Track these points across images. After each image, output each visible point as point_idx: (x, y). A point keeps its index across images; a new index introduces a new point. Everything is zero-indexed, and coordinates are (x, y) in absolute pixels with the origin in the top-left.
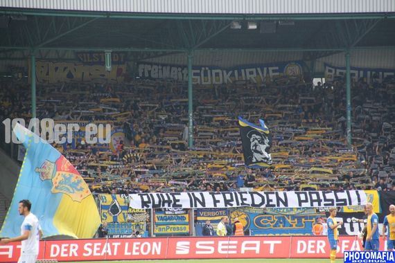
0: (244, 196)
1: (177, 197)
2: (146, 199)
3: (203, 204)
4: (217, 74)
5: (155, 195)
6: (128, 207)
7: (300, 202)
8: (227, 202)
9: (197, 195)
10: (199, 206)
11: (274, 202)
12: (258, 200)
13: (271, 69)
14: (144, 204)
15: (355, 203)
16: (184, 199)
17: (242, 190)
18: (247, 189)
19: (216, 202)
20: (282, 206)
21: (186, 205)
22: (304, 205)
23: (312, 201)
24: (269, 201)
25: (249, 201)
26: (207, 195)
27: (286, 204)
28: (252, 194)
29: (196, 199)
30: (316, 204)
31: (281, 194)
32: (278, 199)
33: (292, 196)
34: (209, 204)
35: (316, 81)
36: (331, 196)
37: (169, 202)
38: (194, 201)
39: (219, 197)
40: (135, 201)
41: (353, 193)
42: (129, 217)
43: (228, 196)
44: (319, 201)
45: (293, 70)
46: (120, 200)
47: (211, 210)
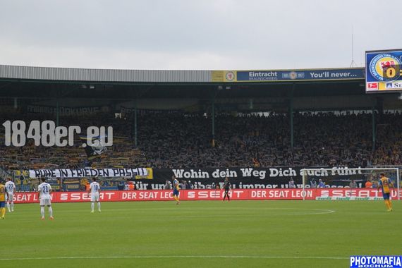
0: (87, 171)
1: (54, 172)
2: (38, 172)
3: (67, 175)
4: (68, 111)
5: (42, 171)
6: (29, 177)
7: (115, 174)
8: (78, 174)
9: (64, 170)
10: (65, 176)
11: (102, 174)
12: (94, 173)
13: (94, 108)
14: (37, 175)
15: (141, 174)
16: (57, 172)
17: (86, 168)
18: (88, 168)
19: (73, 174)
20: (106, 176)
21: (58, 176)
22: (117, 175)
23: (121, 173)
24: (100, 173)
25: (90, 174)
26: (68, 170)
27: (108, 175)
28: (91, 170)
29: (63, 173)
30: (122, 175)
31: (105, 170)
32: (104, 172)
33: (111, 171)
34: (70, 175)
35: (116, 114)
36: (129, 171)
37: (50, 174)
38: (62, 173)
39: (75, 172)
40: (32, 173)
41: (140, 169)
42: (29, 182)
43: (79, 172)
44: (124, 173)
45: (105, 109)
46: (24, 173)
47: (70, 178)
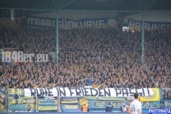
0: (87, 90)
1: (51, 90)
2: (33, 91)
3: (65, 94)
4: (71, 24)
5: (38, 89)
6: (24, 96)
7: (117, 94)
8: (77, 94)
9: (62, 89)
10: (62, 95)
11: (103, 94)
12: (94, 93)
13: (100, 21)
14: (33, 94)
15: (146, 94)
16: (54, 91)
17: (86, 87)
18: (88, 87)
19: (71, 93)
20: (107, 96)
21: (56, 95)
22: (119, 95)
23: (124, 94)
24: (100, 93)
25: (89, 93)
26: (67, 89)
27: (109, 95)
28: (91, 89)
29: (61, 92)
30: (125, 95)
31: (107, 90)
32: (105, 92)
33: (113, 90)
34: (68, 94)
35: (125, 28)
36: (134, 91)
37: (46, 93)
38: (60, 92)
39: (73, 91)
40: (27, 92)
41: (145, 89)
42: (24, 101)
43: (78, 91)
44: (127, 93)
46: (19, 92)
47: (69, 98)
